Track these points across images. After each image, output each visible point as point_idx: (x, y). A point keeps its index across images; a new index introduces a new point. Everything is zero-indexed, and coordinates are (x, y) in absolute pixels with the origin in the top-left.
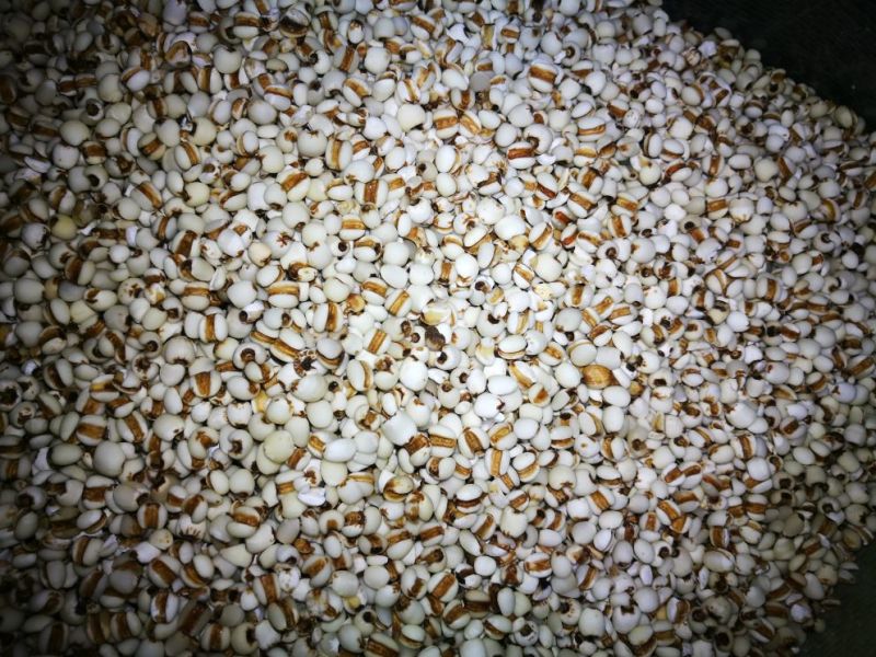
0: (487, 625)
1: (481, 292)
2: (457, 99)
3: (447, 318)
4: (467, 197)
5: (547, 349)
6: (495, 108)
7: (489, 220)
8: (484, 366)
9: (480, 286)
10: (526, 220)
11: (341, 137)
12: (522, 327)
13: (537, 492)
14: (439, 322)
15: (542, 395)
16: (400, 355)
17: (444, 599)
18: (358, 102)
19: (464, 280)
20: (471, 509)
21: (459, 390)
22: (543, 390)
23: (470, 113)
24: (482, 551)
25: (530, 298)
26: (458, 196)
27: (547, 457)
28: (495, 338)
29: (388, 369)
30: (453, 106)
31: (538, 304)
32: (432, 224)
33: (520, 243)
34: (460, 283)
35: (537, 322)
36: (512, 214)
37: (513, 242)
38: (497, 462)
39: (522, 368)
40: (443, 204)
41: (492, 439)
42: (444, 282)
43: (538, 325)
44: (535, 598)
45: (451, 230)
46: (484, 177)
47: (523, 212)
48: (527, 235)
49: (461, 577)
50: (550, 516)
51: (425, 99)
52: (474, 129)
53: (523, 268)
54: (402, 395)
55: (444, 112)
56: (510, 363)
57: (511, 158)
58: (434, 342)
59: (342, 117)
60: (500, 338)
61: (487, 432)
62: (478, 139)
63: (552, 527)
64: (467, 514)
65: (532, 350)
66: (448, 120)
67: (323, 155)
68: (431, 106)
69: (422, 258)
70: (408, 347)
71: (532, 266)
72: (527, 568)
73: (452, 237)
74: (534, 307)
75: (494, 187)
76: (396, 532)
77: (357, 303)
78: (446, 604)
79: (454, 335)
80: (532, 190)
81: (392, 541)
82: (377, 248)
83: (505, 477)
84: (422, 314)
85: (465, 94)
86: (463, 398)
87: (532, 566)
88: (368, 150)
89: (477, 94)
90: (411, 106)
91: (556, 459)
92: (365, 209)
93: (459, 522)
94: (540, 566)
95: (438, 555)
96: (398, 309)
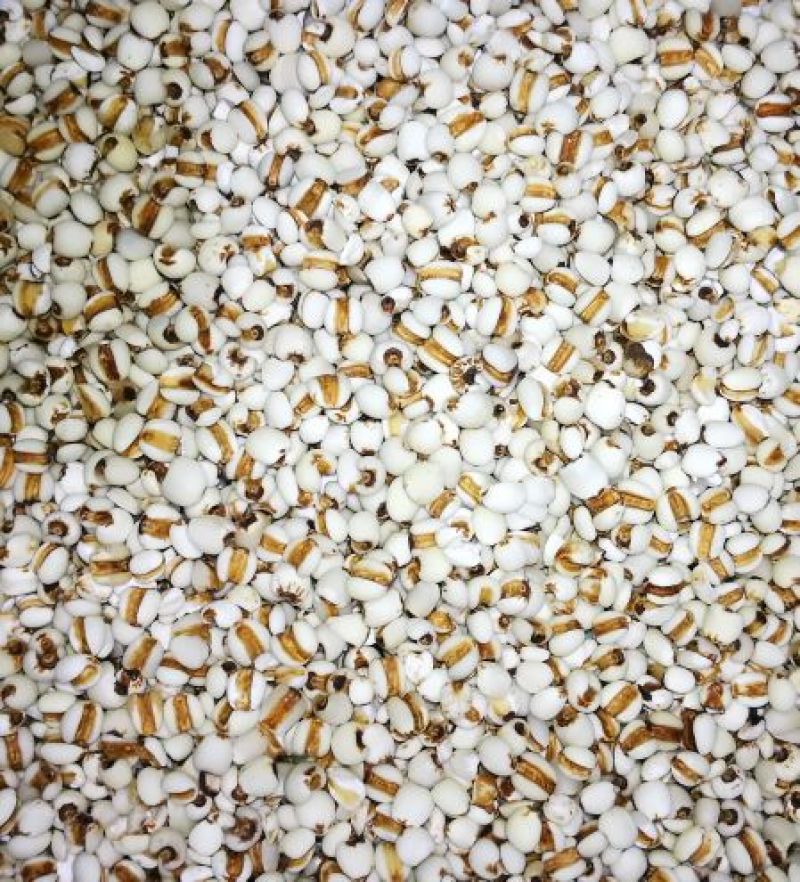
0: (675, 762)
1: (706, 303)
2: (695, 26)
3: (657, 333)
4: (698, 165)
5: (786, 393)
6: (744, 42)
7: (724, 203)
8: (699, 405)
9: (705, 293)
10: (775, 207)
11: (533, 66)
12: (758, 359)
13: (758, 589)
14: (645, 338)
15: (776, 456)
16: (590, 378)
17: (622, 717)
18: (559, 18)
19: (686, 283)
20: (667, 600)
21: (664, 435)
22: (778, 449)
23: (709, 47)
24: (675, 660)
25: (770, 316)
26: (685, 164)
27: (774, 544)
28: (718, 369)
29: (574, 394)
30: (687, 34)
31: (782, 327)
32: (643, 199)
33: (764, 238)
34: (679, 287)
35: (776, 353)
36: (756, 195)
37: (756, 235)
38: (707, 541)
39: (752, 415)
40: (662, 172)
41: (703, 507)
42: (654, 283)
43: (778, 358)
44: (742, 736)
45: (669, 210)
46: (724, 140)
47: (772, 195)
48: (775, 226)
49: (646, 692)
50: (773, 625)
51: (650, 23)
52: (713, 69)
53: (764, 273)
54: (587, 433)
55: (674, 43)
56: (735, 406)
57: (761, 115)
58: (638, 365)
59: (535, 37)
60: (724, 370)
61: (698, 496)
62: (716, 84)
63: (773, 640)
64: (660, 606)
65: (767, 392)
66: (679, 53)
67: (506, 90)
68: (658, 31)
69: (629, 245)
70: (600, 368)
71: (778, 272)
72: (735, 692)
73: (672, 220)
74: (775, 330)
75: (736, 155)
76: (564, 619)
77: (538, 302)
78: (623, 725)
79: (664, 358)
80: (786, 163)
81: (557, 631)
82: (572, 227)
83: (714, 562)
84: (625, 324)
85: (707, 19)
86: (668, 447)
87: (742, 689)
88: (567, 88)
89: (722, 19)
90: (633, 30)
91: (786, 546)
92: (562, 171)
93: (649, 616)
94: (753, 691)
95: (618, 657)
96: (594, 314)
